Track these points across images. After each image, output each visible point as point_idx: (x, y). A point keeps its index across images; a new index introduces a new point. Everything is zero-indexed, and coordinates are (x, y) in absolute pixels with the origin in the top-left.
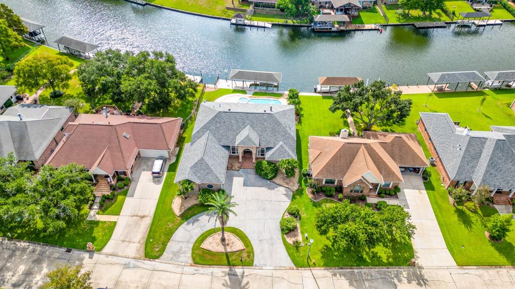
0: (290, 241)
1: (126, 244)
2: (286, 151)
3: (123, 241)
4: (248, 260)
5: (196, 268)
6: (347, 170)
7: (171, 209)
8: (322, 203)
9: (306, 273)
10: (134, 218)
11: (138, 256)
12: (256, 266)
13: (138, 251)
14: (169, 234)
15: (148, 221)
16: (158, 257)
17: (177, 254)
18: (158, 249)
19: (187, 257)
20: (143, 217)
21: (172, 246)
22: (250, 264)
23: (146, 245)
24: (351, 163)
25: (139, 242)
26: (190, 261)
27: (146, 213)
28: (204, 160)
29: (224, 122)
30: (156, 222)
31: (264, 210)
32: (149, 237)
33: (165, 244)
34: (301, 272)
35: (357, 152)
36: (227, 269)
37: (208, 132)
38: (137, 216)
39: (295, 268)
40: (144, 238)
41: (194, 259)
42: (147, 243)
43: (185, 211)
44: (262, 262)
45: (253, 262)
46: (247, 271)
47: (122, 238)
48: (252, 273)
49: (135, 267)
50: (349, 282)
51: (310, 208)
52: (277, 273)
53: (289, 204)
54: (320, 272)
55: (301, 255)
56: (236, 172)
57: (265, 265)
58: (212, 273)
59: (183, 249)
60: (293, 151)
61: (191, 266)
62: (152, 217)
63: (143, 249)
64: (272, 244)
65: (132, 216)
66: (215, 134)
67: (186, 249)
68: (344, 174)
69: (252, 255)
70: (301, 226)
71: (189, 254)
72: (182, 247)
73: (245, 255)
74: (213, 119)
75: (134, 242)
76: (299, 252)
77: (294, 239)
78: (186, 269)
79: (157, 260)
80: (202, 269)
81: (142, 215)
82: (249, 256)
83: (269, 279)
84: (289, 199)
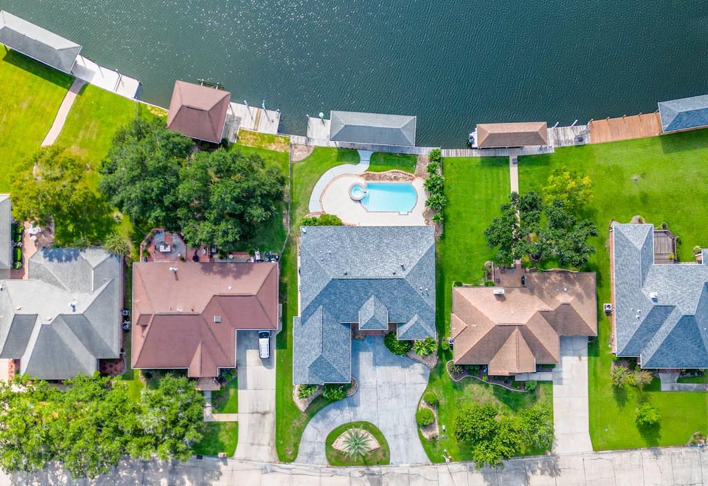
0: (426, 435)
1: (255, 447)
2: (422, 329)
3: (252, 444)
4: (384, 459)
5: (332, 469)
6: (495, 354)
7: (293, 402)
8: (463, 384)
9: (442, 468)
10: (255, 415)
11: (272, 460)
12: (392, 464)
13: (271, 454)
14: (299, 433)
15: (270, 419)
16: (293, 461)
17: (311, 455)
18: (291, 452)
19: (321, 458)
20: (264, 414)
21: (304, 448)
22: (387, 462)
23: (277, 446)
24: (500, 346)
25: (269, 444)
26: (326, 462)
27: (267, 409)
28: (323, 358)
29: (341, 293)
30: (281, 420)
31: (397, 396)
32: (278, 438)
33: (296, 446)
34: (437, 468)
35: (510, 335)
36: (363, 469)
37: (321, 307)
38: (257, 413)
39: (431, 463)
40: (272, 440)
41: (329, 460)
42: (277, 445)
43: (310, 404)
44: (398, 460)
45: (389, 460)
46: (384, 469)
47: (250, 441)
48: (388, 471)
49: (273, 471)
50: (484, 477)
51: (450, 391)
52: (413, 471)
53: (425, 387)
54: (456, 466)
55: (438, 450)
56: (361, 342)
57: (402, 463)
58: (350, 473)
59: (317, 450)
60: (431, 326)
61: (328, 467)
62: (275, 413)
63: (274, 452)
64: (408, 439)
65: (253, 413)
66: (330, 309)
67: (320, 450)
68: (491, 359)
69: (387, 453)
70: (439, 415)
71: (323, 455)
72: (314, 448)
73: (380, 454)
74: (325, 289)
75: (264, 445)
76: (435, 447)
77: (431, 433)
78: (323, 470)
79: (292, 463)
80: (338, 470)
81: (261, 410)
82: (384, 455)
83: (405, 477)
84: (426, 379)
